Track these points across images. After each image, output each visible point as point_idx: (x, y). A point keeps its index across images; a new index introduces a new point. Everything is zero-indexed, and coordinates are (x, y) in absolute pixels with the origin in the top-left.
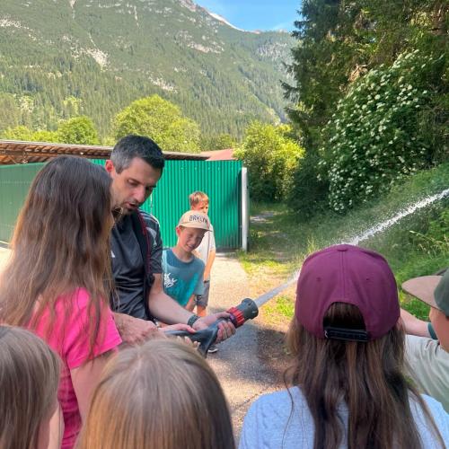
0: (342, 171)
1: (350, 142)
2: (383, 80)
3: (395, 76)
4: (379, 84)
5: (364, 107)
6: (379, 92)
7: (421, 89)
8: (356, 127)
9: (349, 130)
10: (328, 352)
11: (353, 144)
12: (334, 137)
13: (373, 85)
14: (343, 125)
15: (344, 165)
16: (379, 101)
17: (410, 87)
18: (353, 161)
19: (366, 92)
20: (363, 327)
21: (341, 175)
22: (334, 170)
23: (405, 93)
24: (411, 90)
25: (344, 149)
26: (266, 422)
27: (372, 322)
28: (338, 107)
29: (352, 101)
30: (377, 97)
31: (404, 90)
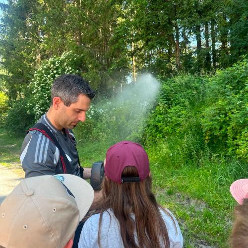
0: (42, 108)
1: (44, 94)
2: (57, 63)
3: (62, 62)
4: (55, 65)
5: (49, 76)
6: (55, 69)
7: (75, 69)
8: (46, 86)
9: (42, 87)
10: (123, 189)
11: (45, 94)
12: (35, 91)
13: (52, 66)
14: (38, 85)
15: (42, 105)
16: (56, 74)
17: (70, 68)
18: (47, 103)
19: (48, 69)
20: (138, 176)
21: (41, 110)
22: (37, 108)
23: (68, 71)
24: (71, 70)
25: (41, 97)
26: (93, 228)
27: (141, 173)
28: (35, 75)
29: (42, 73)
30: (55, 72)
31: (68, 69)
